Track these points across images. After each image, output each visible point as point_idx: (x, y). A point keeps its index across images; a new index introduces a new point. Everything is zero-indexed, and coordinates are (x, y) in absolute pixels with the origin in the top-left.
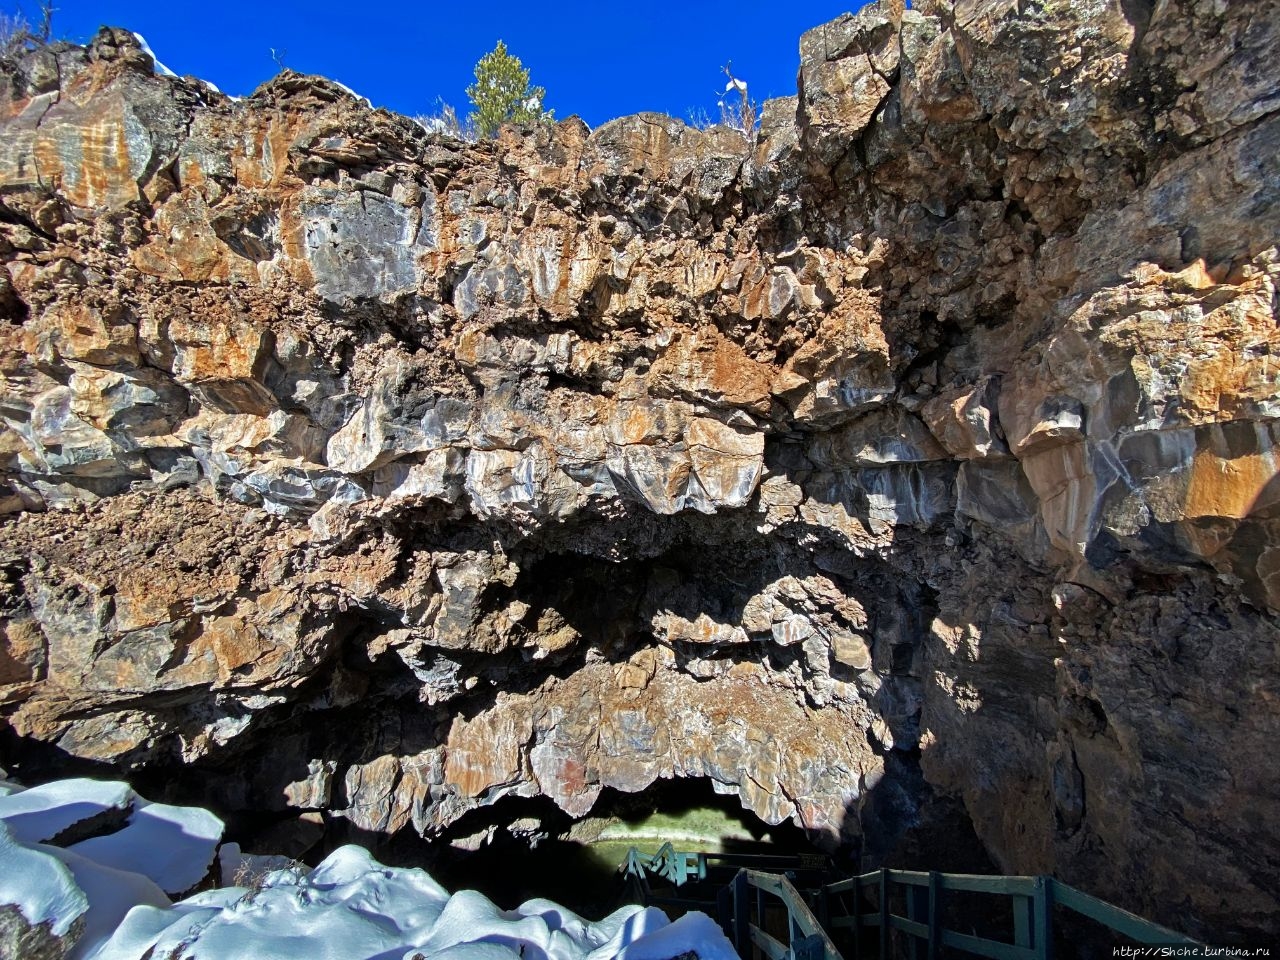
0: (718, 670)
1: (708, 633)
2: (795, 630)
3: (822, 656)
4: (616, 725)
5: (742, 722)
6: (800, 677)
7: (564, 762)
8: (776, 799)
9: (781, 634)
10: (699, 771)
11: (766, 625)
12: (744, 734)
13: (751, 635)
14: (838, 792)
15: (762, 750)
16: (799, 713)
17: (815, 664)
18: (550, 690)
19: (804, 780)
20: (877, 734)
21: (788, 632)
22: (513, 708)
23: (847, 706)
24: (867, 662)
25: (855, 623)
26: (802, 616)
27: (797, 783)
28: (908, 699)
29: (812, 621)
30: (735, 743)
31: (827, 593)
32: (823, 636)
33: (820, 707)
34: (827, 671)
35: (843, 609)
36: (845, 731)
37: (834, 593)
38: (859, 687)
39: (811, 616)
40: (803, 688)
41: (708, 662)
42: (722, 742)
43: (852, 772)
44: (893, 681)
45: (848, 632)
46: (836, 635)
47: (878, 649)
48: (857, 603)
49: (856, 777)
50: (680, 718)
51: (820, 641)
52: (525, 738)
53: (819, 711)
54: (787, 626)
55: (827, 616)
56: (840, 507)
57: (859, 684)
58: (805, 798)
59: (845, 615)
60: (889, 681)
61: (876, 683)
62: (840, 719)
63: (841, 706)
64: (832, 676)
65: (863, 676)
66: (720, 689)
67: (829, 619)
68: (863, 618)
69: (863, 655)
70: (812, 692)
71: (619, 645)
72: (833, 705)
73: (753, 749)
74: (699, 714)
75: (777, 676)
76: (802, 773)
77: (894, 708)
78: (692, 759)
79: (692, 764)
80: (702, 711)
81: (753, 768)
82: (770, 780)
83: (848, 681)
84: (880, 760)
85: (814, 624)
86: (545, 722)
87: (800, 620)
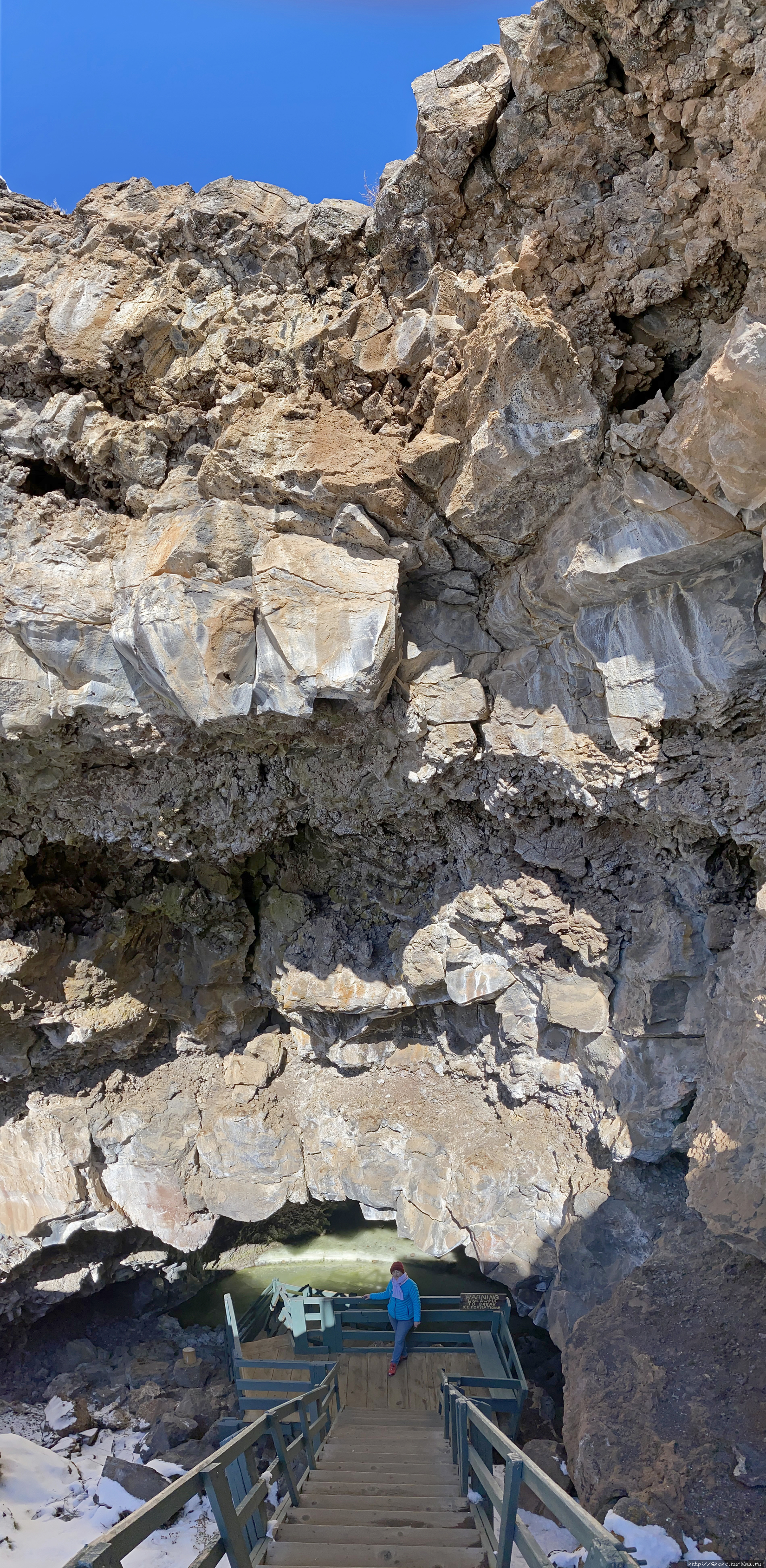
0: (372, 1057)
1: (348, 995)
2: (483, 979)
3: (527, 1020)
4: (220, 1136)
5: (401, 1128)
6: (492, 1061)
7: (154, 1187)
8: (442, 1227)
9: (459, 985)
10: (339, 1194)
11: (435, 974)
12: (402, 1145)
13: (414, 997)
14: (532, 1217)
15: (427, 1165)
16: (488, 1113)
17: (515, 1034)
18: (117, 1090)
19: (481, 1203)
20: (605, 1139)
21: (471, 982)
22: (54, 1115)
23: (563, 1101)
24: (601, 1021)
25: (584, 956)
26: (496, 957)
27: (470, 1208)
28: (668, 1079)
29: (511, 959)
30: (391, 1157)
31: (540, 904)
32: (529, 985)
33: (520, 1103)
34: (534, 1044)
35: (564, 932)
36: (554, 1138)
37: (552, 903)
38: (583, 1068)
39: (510, 952)
40: (495, 1076)
41: (356, 1046)
42: (370, 1155)
43: (556, 1192)
44: (645, 1047)
45: (572, 976)
46: (550, 981)
47: (622, 996)
48: (590, 919)
49: (560, 1198)
50: (316, 1126)
51: (525, 994)
52: (82, 1154)
53: (518, 1109)
54: (471, 975)
55: (538, 949)
56: (554, 714)
57: (585, 1061)
58: (482, 1225)
59: (568, 941)
60: (637, 1051)
61: (617, 1056)
62: (547, 1118)
63: (553, 1101)
64: (541, 1053)
65: (593, 1046)
66: (375, 1085)
67: (541, 954)
68: (600, 943)
69: (595, 1009)
70: (506, 1079)
71: (230, 1029)
72: (540, 1100)
73: (415, 1165)
74: (340, 1119)
75: (458, 1062)
76: (479, 1194)
77: (640, 1097)
78: (328, 1178)
79: (328, 1185)
80: (345, 1115)
81: (412, 1188)
82: (435, 1204)
83: (566, 1059)
84: (604, 1175)
85: (515, 967)
86: (111, 1133)
87: (493, 962)
